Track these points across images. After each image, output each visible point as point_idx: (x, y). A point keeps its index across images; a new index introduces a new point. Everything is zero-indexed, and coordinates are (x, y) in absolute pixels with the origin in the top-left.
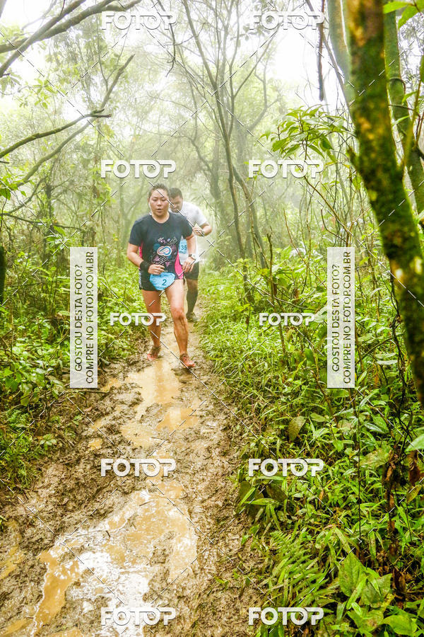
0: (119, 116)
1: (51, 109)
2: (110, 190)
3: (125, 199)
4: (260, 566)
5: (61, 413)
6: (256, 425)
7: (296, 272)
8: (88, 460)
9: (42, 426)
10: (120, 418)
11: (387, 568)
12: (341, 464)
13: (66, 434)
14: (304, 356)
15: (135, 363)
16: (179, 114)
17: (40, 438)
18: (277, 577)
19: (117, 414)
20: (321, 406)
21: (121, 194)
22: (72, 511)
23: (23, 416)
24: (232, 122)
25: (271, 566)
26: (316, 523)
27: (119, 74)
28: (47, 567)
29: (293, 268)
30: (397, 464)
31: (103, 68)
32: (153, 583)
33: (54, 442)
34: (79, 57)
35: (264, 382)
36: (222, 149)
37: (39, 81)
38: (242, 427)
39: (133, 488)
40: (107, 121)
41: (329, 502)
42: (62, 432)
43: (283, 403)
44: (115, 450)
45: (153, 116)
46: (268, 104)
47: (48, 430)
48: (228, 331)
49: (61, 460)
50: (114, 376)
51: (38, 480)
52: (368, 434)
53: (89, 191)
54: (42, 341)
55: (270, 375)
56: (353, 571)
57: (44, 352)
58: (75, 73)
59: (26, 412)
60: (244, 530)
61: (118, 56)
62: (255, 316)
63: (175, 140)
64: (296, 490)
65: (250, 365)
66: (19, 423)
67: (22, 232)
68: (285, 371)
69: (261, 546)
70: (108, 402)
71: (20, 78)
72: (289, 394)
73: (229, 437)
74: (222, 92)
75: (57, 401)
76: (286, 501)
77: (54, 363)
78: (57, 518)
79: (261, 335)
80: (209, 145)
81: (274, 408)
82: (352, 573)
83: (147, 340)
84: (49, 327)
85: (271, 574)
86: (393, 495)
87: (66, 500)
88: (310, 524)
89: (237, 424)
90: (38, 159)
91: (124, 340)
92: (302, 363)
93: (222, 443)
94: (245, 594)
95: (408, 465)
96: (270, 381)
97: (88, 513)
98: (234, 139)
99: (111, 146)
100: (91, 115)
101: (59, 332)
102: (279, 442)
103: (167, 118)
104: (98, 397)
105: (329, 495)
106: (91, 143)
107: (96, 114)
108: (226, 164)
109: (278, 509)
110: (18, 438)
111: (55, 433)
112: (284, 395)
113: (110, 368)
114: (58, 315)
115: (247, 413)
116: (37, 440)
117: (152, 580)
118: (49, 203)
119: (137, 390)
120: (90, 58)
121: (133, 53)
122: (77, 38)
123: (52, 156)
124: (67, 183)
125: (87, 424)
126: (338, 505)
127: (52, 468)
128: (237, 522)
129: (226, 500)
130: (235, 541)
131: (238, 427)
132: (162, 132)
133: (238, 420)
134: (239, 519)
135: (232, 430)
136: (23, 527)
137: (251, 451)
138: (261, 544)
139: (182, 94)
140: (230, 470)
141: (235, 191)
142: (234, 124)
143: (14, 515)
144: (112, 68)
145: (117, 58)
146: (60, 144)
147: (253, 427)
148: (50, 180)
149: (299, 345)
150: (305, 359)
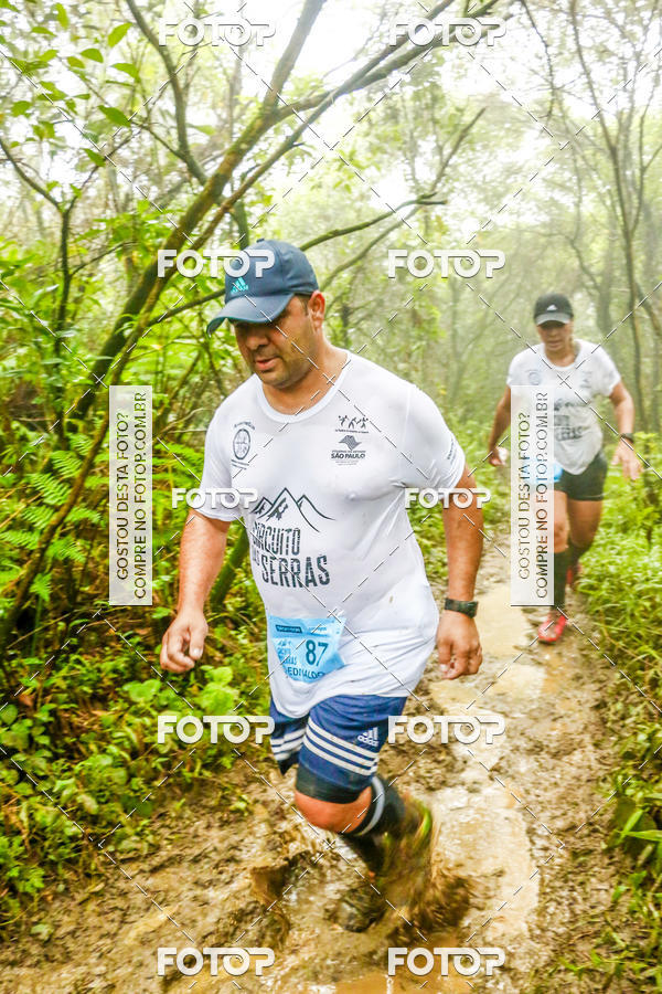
0: (456, 202)
1: (355, 193)
2: (438, 315)
3: (461, 332)
4: (642, 943)
6: (650, 707)
16: (552, 198)
21: (454, 323)
24: (639, 209)
27: (461, 138)
31: (437, 128)
34: (402, 113)
36: (619, 254)
37: (342, 153)
38: (626, 706)
39: (443, 783)
40: (438, 210)
48: (612, 549)
53: (406, 318)
58: (394, 139)
60: (617, 877)
61: (461, 111)
63: (543, 240)
65: (645, 607)
69: (645, 910)
71: (315, 149)
73: (603, 719)
74: (625, 161)
80: (598, 248)
89: (617, 700)
90: (333, 268)
93: (591, 728)
98: (640, 239)
100: (417, 201)
103: (532, 204)
107: (425, 201)
108: (624, 279)
115: (636, 684)
118: (345, 333)
120: (418, 116)
121: (484, 105)
122: (403, 84)
123: (353, 263)
124: (374, 304)
128: (607, 861)
129: (591, 823)
130: (603, 892)
131: (619, 706)
132: (524, 227)
133: (619, 694)
134: (611, 858)
135: (609, 710)
136: (273, 819)
137: (639, 747)
138: (646, 904)
139: (558, 166)
140: (601, 774)
141: (636, 322)
142: (642, 213)
143: (262, 799)
144: (450, 129)
145: (459, 114)
146: (366, 245)
147: (645, 707)
148: (348, 299)
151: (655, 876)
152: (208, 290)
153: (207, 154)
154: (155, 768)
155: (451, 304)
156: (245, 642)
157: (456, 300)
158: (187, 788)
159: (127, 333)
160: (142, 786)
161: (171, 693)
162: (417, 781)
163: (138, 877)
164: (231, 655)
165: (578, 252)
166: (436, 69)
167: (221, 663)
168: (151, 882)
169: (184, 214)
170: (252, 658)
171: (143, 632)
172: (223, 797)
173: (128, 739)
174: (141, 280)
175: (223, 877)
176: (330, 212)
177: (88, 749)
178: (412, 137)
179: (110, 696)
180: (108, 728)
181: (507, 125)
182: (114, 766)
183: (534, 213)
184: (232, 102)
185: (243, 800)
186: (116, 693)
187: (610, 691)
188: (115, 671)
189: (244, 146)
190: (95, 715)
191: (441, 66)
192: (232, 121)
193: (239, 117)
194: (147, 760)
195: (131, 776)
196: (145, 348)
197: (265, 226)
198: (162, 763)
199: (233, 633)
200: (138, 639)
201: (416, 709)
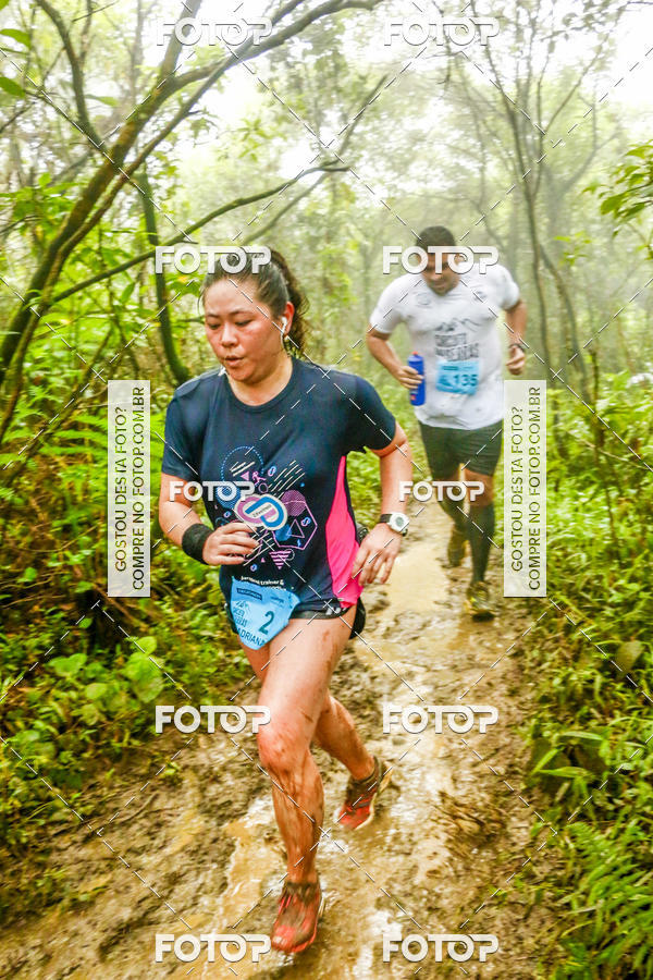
0: (365, 169)
1: (263, 162)
2: (349, 282)
4: (560, 873)
6: (564, 652)
7: (637, 410)
14: (646, 544)
16: (458, 164)
17: (234, 653)
18: (586, 893)
21: (366, 291)
23: (211, 619)
24: (540, 172)
25: (577, 875)
27: (365, 105)
28: (237, 843)
29: (631, 405)
31: (341, 97)
34: (305, 82)
35: (581, 584)
36: (523, 218)
37: (247, 122)
38: (542, 652)
40: (345, 177)
43: (609, 619)
45: (416, 169)
46: (599, 143)
53: (317, 285)
55: (589, 574)
58: (298, 108)
59: (215, 614)
60: (536, 815)
61: (364, 79)
62: (570, 480)
63: (449, 206)
64: (624, 758)
65: (556, 557)
66: (204, 629)
68: (614, 568)
69: (562, 843)
71: (218, 118)
72: (618, 605)
73: (520, 666)
74: (524, 126)
76: (606, 774)
78: (254, 774)
79: (577, 510)
80: (504, 211)
81: (594, 626)
85: (577, 888)
88: (644, 814)
89: (533, 648)
90: (243, 238)
92: (641, 556)
93: (510, 676)
94: (533, 915)
96: (588, 583)
98: (542, 202)
99: (350, 217)
100: (320, 169)
102: (599, 679)
103: (438, 171)
106: (322, 211)
107: (329, 167)
108: (529, 241)
109: (593, 785)
110: (202, 651)
112: (611, 606)
115: (551, 631)
116: (229, 656)
119: (381, 588)
120: (321, 85)
121: (386, 72)
122: (305, 53)
123: (263, 232)
128: (526, 801)
129: (511, 766)
130: (523, 830)
131: (536, 653)
132: (431, 192)
133: (535, 642)
134: (530, 797)
135: (526, 657)
136: (203, 782)
137: (554, 691)
138: (563, 838)
139: (462, 132)
140: (519, 718)
141: (542, 283)
142: (543, 177)
143: (192, 764)
144: (354, 97)
145: (361, 81)
146: (275, 214)
147: (560, 653)
149: (637, 528)
150: (647, 551)
151: (571, 810)
152: (114, 262)
153: (111, 126)
154: (83, 741)
155: (362, 271)
156: (170, 611)
157: (367, 266)
158: (116, 758)
159: (34, 309)
160: (72, 759)
161: (97, 666)
163: (72, 848)
164: (155, 626)
165: (484, 215)
166: (337, 37)
167: (146, 634)
168: (84, 852)
169: (86, 186)
170: (178, 627)
171: (68, 607)
172: (153, 765)
173: (56, 714)
174: (45, 255)
175: (156, 842)
176: (239, 182)
177: (15, 726)
178: (316, 106)
179: (36, 673)
180: (35, 703)
181: (412, 93)
182: (42, 741)
183: (441, 180)
184: (134, 74)
185: (172, 767)
186: (42, 669)
187: (526, 639)
188: (40, 647)
189: (143, 116)
190: (21, 692)
191: (342, 33)
192: (134, 92)
193: (143, 87)
194: (75, 733)
195: (59, 750)
196: (55, 324)
197: (174, 198)
198: (90, 735)
199: (157, 603)
200: (62, 615)
201: (341, 667)
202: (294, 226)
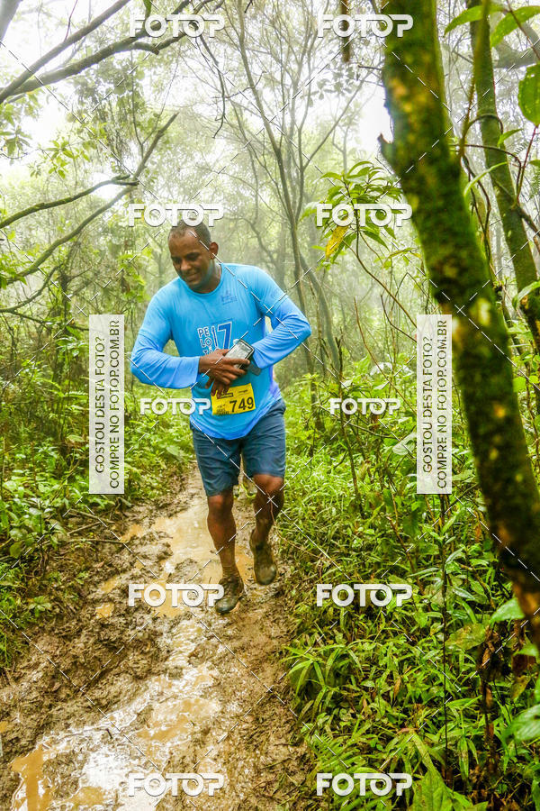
2: (143, 283)
5: (61, 568)
7: (375, 388)
8: (92, 631)
9: (34, 585)
10: (141, 577)
11: (485, 793)
12: (426, 645)
13: (67, 597)
14: (383, 499)
15: (166, 506)
17: (31, 601)
19: (136, 571)
20: (403, 566)
22: (65, 701)
23: (11, 571)
24: (301, 199)
26: (390, 725)
27: (158, 138)
30: (496, 645)
31: (138, 129)
32: (164, 804)
33: (49, 606)
34: (110, 116)
35: (331, 533)
37: (55, 143)
39: (149, 672)
41: (408, 695)
42: (60, 593)
44: (129, 619)
45: (205, 194)
47: (42, 590)
49: (56, 631)
50: (137, 522)
51: (22, 658)
52: (464, 604)
53: (116, 284)
54: (47, 475)
55: (338, 524)
56: (435, 795)
57: (48, 488)
60: (292, 733)
61: (158, 116)
62: (325, 448)
63: (232, 225)
65: (312, 511)
66: (5, 580)
67: (30, 335)
68: (358, 518)
70: (126, 556)
71: (30, 138)
72: (361, 550)
74: (289, 163)
75: (58, 553)
77: (59, 502)
78: (43, 710)
79: (329, 472)
80: (274, 230)
82: (432, 799)
83: (184, 476)
84: (56, 456)
86: (490, 688)
87: (57, 685)
89: (292, 588)
90: (52, 243)
91: (154, 476)
92: (378, 509)
95: (511, 646)
96: (337, 532)
97: (85, 704)
98: (304, 224)
101: (69, 464)
103: (222, 197)
104: (114, 548)
105: (409, 686)
106: (122, 224)
108: (292, 254)
111: (51, 594)
112: (355, 551)
113: (133, 511)
114: (70, 442)
115: (307, 574)
116: (27, 603)
117: (163, 800)
118: (65, 299)
119: (165, 541)
120: (123, 119)
121: (175, 113)
122: (109, 92)
123: (69, 238)
124: (90, 274)
125: (96, 584)
126: (419, 700)
127: (43, 641)
131: (294, 592)
135: (286, 596)
139: (242, 167)
141: (301, 289)
144: (149, 130)
145: (156, 119)
146: (80, 222)
148: (66, 268)
149: (377, 486)
150: (383, 504)
155: (157, 275)
157: (162, 272)
162: (127, 672)
165: (258, 234)
166: (137, 80)
191: (141, 78)
201: (126, 610)
202: (99, 235)
